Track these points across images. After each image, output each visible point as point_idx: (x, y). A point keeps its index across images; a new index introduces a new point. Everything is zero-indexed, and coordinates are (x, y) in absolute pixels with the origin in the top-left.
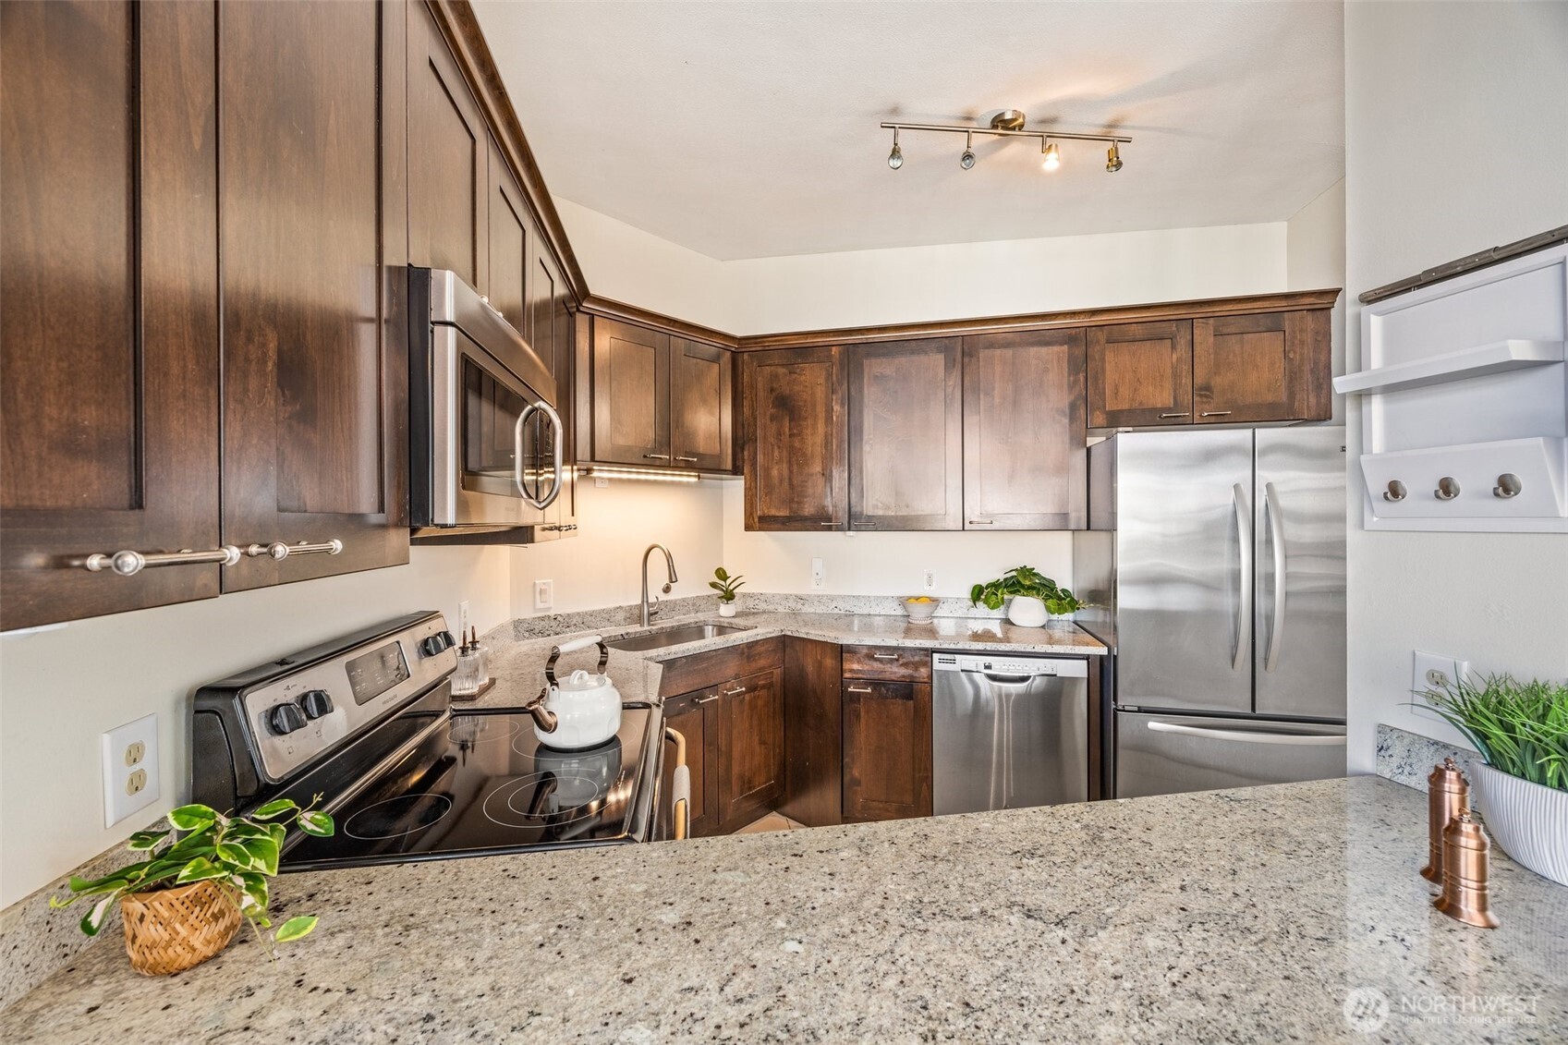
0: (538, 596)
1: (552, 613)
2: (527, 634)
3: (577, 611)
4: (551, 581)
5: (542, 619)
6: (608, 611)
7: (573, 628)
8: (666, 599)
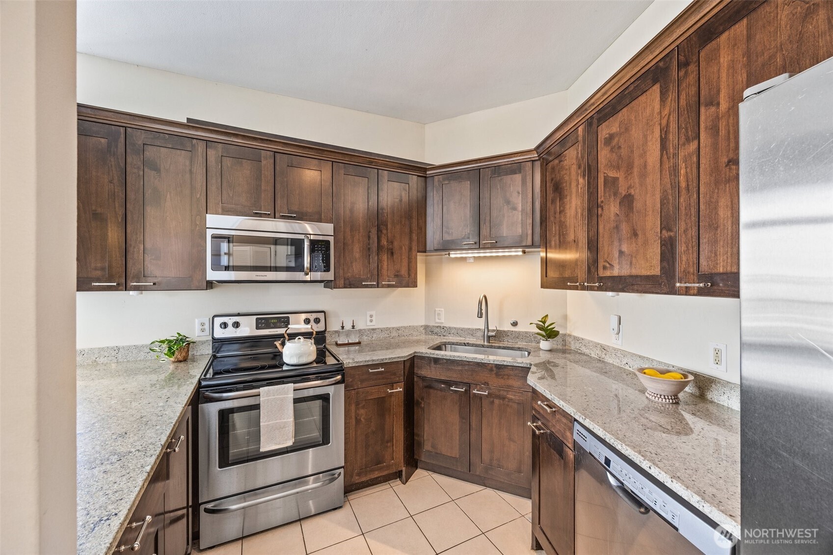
0: (436, 316)
1: (442, 325)
2: (430, 333)
3: (455, 326)
4: (443, 309)
5: (437, 327)
6: (472, 330)
7: (452, 335)
8: (512, 330)
